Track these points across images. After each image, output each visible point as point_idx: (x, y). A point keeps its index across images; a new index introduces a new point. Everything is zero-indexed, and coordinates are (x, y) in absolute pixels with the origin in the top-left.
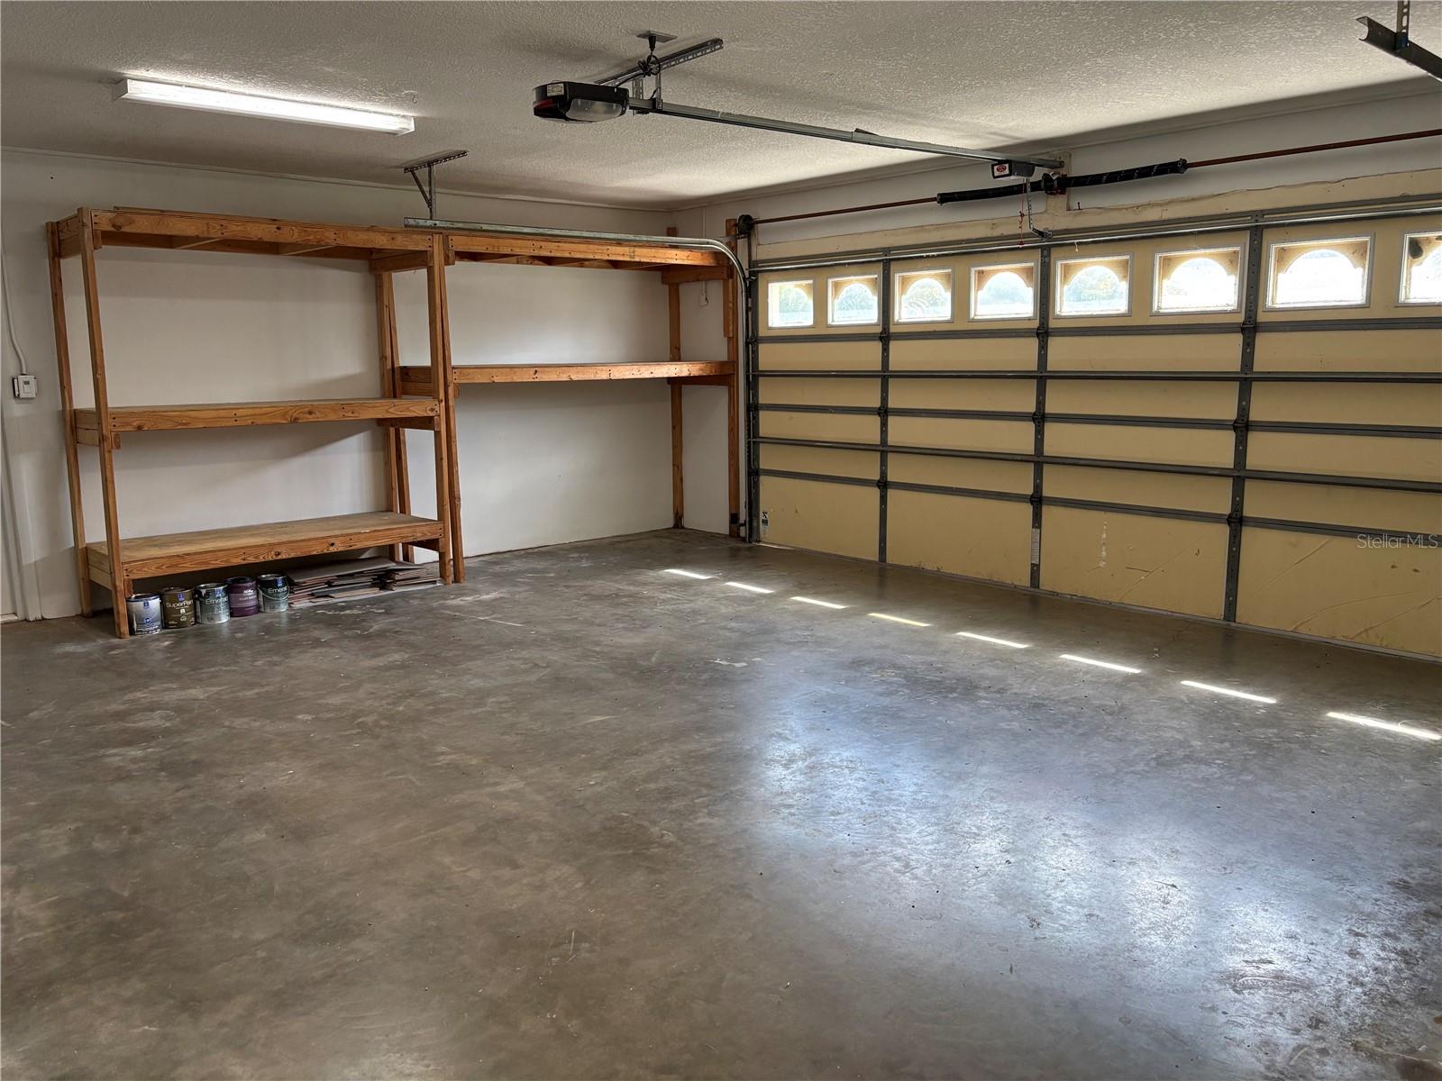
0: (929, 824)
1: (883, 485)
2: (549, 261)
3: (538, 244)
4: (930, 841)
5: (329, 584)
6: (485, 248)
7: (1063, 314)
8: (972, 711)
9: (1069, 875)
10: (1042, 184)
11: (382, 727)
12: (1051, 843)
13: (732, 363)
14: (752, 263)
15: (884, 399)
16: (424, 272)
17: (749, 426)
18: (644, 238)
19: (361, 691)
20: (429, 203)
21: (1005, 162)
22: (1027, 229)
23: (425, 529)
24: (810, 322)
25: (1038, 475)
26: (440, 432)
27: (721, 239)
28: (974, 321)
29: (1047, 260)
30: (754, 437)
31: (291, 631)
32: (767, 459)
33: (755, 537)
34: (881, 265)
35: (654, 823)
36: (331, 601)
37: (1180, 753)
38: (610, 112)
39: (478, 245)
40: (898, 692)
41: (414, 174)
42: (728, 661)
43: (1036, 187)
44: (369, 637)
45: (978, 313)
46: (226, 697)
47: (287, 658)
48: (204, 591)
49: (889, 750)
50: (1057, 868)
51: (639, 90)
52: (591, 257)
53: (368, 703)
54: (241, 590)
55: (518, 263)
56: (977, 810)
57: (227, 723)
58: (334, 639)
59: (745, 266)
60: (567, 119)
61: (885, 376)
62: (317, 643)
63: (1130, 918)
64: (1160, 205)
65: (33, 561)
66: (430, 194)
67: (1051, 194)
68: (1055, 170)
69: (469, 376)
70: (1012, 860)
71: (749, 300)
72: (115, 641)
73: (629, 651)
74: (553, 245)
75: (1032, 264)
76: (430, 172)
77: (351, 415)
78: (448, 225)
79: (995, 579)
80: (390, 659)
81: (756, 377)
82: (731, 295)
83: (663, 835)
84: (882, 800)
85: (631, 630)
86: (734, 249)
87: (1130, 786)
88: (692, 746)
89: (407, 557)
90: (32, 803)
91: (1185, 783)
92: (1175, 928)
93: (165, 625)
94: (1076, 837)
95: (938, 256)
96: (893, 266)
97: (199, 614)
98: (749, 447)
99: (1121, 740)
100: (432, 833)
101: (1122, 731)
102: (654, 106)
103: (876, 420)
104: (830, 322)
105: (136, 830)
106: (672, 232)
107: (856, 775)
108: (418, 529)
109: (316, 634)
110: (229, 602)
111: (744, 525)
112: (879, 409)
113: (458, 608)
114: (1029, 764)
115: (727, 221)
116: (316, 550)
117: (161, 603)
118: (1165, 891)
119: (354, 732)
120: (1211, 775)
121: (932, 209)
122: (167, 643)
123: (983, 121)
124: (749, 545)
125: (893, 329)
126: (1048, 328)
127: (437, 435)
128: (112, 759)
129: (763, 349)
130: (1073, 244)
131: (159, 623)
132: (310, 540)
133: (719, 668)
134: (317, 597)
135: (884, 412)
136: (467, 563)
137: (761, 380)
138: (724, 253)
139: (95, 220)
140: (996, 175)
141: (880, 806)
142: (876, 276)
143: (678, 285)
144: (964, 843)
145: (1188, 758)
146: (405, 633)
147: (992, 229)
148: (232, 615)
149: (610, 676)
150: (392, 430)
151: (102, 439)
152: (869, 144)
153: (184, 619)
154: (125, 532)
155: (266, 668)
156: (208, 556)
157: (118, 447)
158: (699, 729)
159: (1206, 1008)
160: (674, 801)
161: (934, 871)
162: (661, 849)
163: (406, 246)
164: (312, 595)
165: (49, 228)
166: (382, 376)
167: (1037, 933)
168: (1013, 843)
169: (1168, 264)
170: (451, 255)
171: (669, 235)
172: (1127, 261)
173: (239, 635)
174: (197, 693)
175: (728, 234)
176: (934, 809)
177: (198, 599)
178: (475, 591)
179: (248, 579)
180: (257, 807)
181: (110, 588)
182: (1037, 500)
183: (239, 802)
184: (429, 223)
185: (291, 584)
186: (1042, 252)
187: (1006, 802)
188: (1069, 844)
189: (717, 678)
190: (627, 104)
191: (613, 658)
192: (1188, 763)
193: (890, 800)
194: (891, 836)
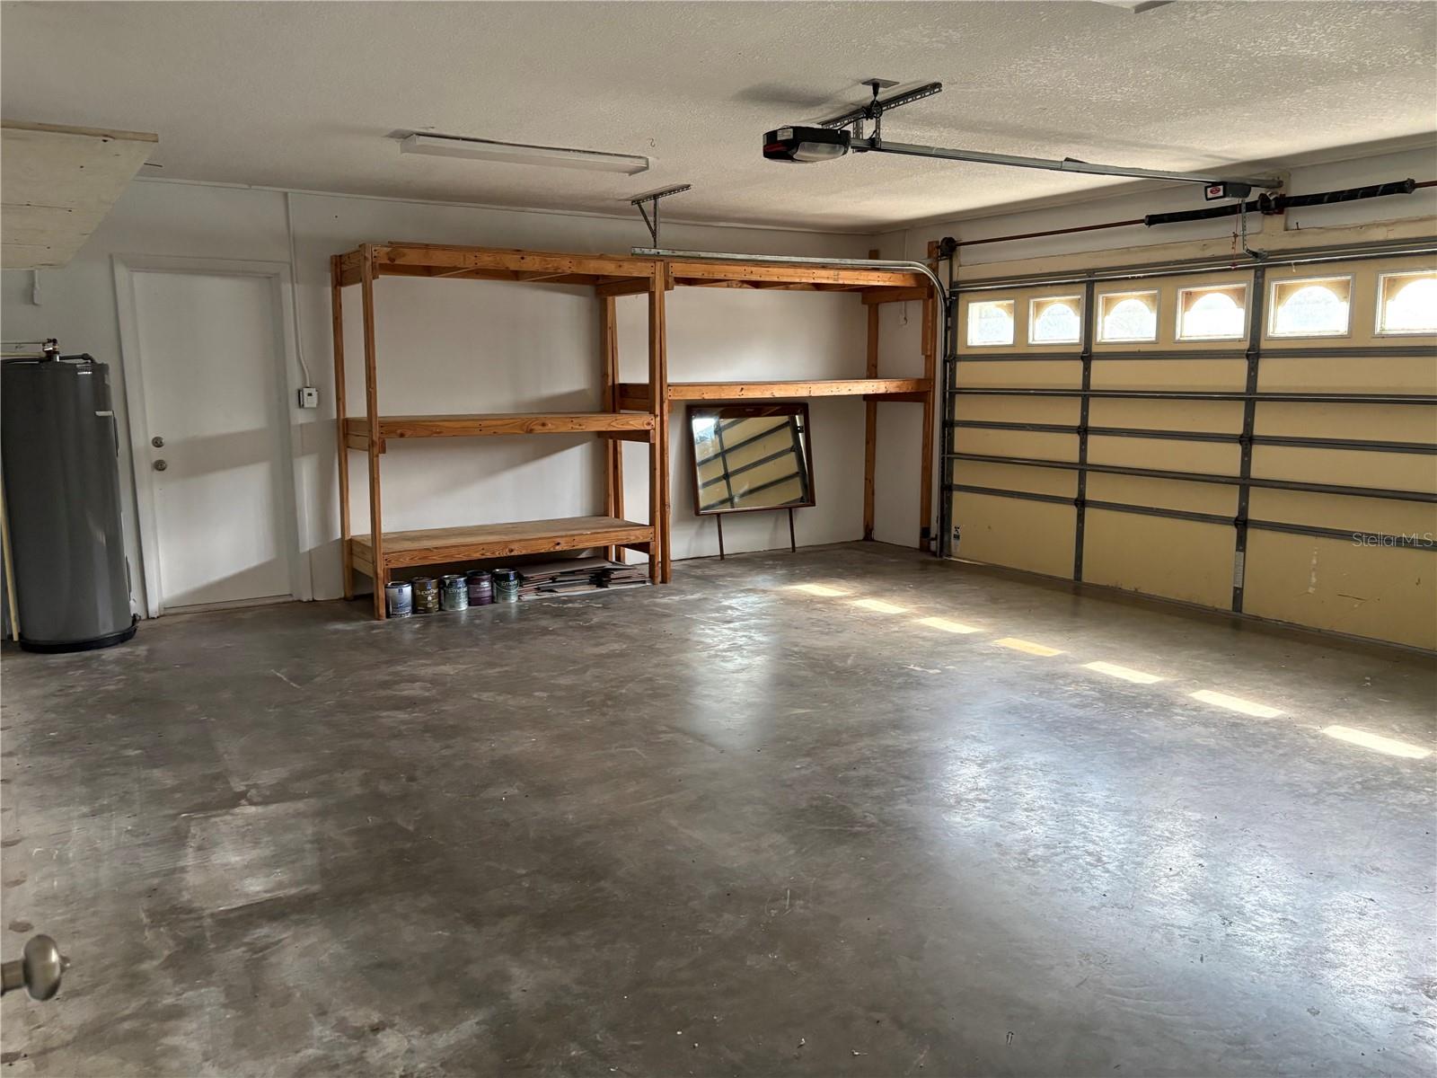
0: (1120, 825)
1: (1081, 503)
2: (757, 285)
3: (749, 269)
4: (1123, 841)
5: (553, 580)
6: (700, 274)
7: (1277, 336)
8: (1167, 726)
9: (1263, 882)
10: (1259, 204)
11: (608, 706)
12: (1245, 851)
13: (929, 380)
14: (953, 284)
15: (1085, 417)
16: (645, 296)
17: (944, 442)
18: (849, 261)
19: (588, 673)
20: (654, 234)
21: (1219, 184)
22: (1240, 250)
23: (638, 533)
24: (1010, 341)
25: (1244, 497)
26: (654, 444)
27: (924, 261)
28: (1180, 342)
29: (1260, 280)
30: (948, 453)
31: (520, 620)
32: (961, 475)
33: (945, 551)
34: (1084, 286)
35: (856, 805)
36: (554, 595)
37: (1388, 779)
38: (833, 152)
39: (696, 271)
40: (1093, 704)
41: (640, 207)
42: (922, 667)
43: (1251, 207)
44: (590, 628)
45: (1184, 334)
46: (471, 674)
47: (521, 643)
48: (448, 582)
49: (1082, 757)
50: (1251, 875)
51: (858, 131)
52: (798, 280)
53: (594, 685)
54: (478, 582)
55: (728, 286)
56: (1170, 817)
57: (475, 696)
58: (561, 628)
59: (946, 287)
60: (793, 160)
61: (1086, 394)
62: (545, 631)
63: (1324, 926)
64: (1385, 225)
65: (308, 549)
66: (655, 225)
67: (1268, 214)
68: (1272, 190)
69: (683, 393)
70: (1205, 864)
71: (949, 319)
72: (376, 622)
73: (826, 653)
74: (763, 270)
75: (1244, 285)
76: (655, 205)
77: (577, 427)
78: (670, 253)
79: (1195, 602)
80: (611, 648)
81: (952, 396)
82: (930, 314)
83: (866, 817)
84: (1075, 802)
85: (827, 634)
86: (935, 270)
87: (1331, 806)
88: (890, 742)
89: (619, 558)
90: (327, 751)
91: (1390, 807)
92: (1370, 936)
93: (415, 611)
94: (1272, 849)
95: (1144, 277)
96: (1097, 287)
97: (443, 602)
98: (943, 463)
99: (1324, 763)
100: (659, 799)
101: (1326, 754)
102: (873, 144)
103: (1076, 438)
104: (1030, 341)
105: (412, 779)
106: (874, 255)
107: (1049, 778)
108: (632, 533)
109: (544, 623)
110: (468, 593)
111: (935, 539)
112: (1079, 427)
113: (666, 606)
114: (1225, 779)
115: (929, 243)
116: (545, 548)
117: (412, 591)
118: (1362, 903)
119: (585, 709)
120: (1420, 801)
121: (1139, 231)
122: (418, 626)
123: (1196, 145)
124: (939, 559)
125: (1095, 349)
126: (1259, 350)
127: (652, 447)
128: (384, 720)
129: (962, 368)
130: (1290, 265)
131: (410, 608)
132: (540, 539)
133: (913, 673)
134: (543, 591)
135: (1083, 431)
136: (673, 566)
137: (958, 397)
138: (925, 274)
139: (375, 254)
140: (1209, 197)
141: (1073, 807)
142: (1079, 297)
143: (877, 304)
144: (1157, 845)
145: (1395, 785)
146: (622, 626)
147: (1203, 250)
148: (469, 604)
149: (809, 674)
150: (611, 442)
151: (372, 444)
152: (1078, 172)
153: (430, 606)
154: (387, 526)
155: (504, 651)
156: (453, 551)
157: (384, 452)
158: (895, 727)
159: (1396, 1009)
160: (875, 788)
161: (1125, 867)
162: (865, 828)
163: (630, 273)
164: (538, 589)
165: (334, 261)
166: (604, 392)
167: (1229, 931)
168: (1206, 849)
169: (1392, 285)
170: (671, 280)
171: (870, 259)
172: (1348, 282)
173: (477, 622)
174: (447, 669)
175: (929, 257)
176: (1126, 812)
177: (442, 588)
178: (682, 592)
179: (485, 573)
180: (508, 768)
181: (371, 575)
182: (1242, 523)
183: (493, 762)
184: (653, 251)
185: (521, 580)
186: (1256, 272)
187: (1200, 812)
188: (1265, 854)
189: (912, 683)
190: (849, 144)
191: (810, 658)
192: (1394, 788)
193: (1083, 802)
194: (1083, 833)
